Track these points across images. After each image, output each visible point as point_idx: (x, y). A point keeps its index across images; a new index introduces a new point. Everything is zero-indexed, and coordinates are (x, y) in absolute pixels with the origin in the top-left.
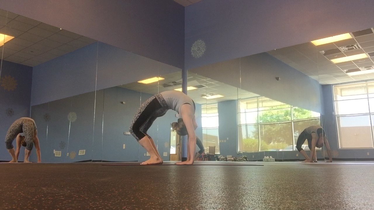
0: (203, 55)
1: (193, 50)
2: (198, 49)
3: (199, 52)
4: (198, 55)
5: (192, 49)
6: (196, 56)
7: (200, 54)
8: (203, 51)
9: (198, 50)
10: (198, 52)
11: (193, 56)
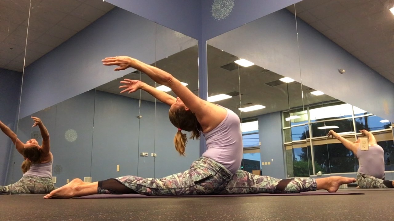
0: (230, 12)
1: (214, 10)
2: (223, 5)
3: (224, 9)
4: (223, 16)
5: (214, 8)
6: (220, 17)
7: (225, 13)
8: (230, 7)
9: (222, 8)
10: (222, 10)
11: (215, 18)
